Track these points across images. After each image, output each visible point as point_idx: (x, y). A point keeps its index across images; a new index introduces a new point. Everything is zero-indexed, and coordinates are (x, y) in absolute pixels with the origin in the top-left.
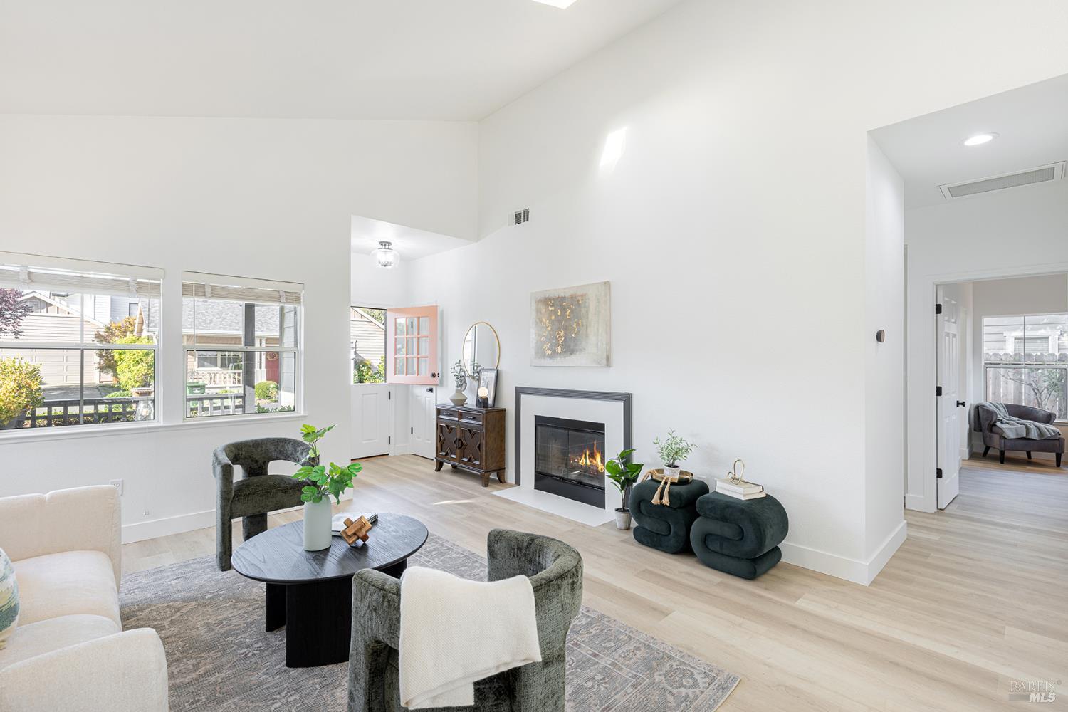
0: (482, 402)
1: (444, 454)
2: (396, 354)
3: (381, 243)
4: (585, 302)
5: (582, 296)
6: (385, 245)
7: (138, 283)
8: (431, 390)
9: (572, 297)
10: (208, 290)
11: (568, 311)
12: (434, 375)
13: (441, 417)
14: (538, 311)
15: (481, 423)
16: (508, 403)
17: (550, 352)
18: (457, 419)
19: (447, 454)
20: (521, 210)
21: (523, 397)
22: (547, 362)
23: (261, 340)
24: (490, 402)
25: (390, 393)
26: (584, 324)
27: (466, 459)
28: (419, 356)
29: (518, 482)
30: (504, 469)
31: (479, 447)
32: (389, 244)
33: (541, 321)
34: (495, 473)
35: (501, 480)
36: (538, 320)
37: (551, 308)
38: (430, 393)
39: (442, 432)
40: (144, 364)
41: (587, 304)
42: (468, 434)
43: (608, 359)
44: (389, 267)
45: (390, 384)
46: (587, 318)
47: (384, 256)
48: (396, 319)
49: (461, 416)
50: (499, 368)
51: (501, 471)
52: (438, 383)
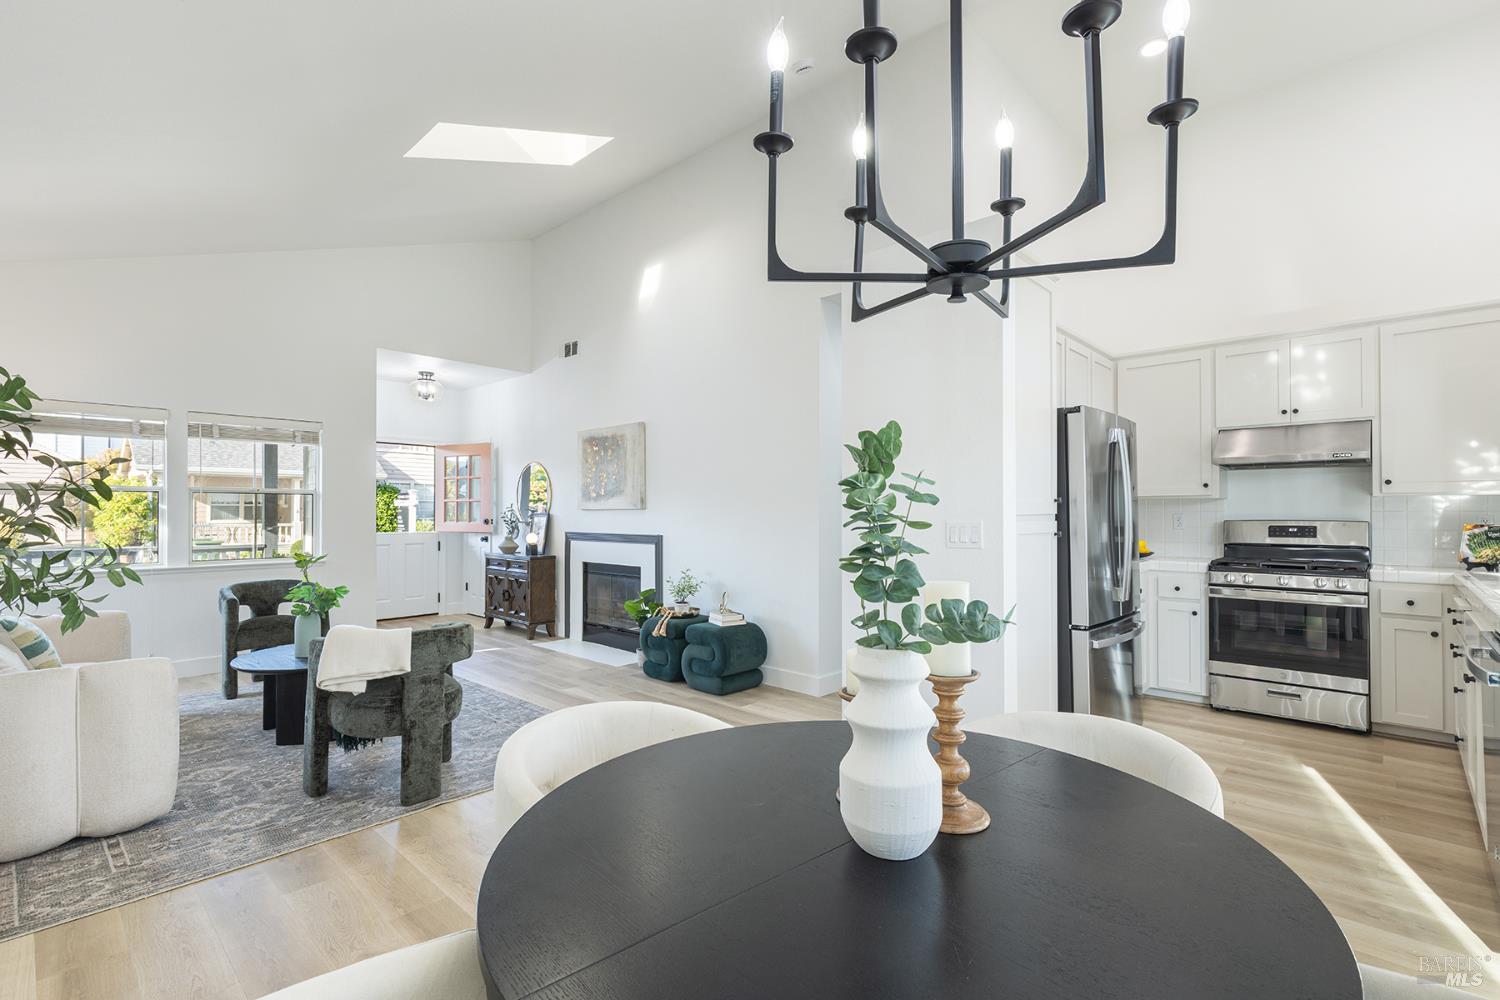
0: (532, 549)
1: (492, 608)
2: (446, 498)
3: (422, 374)
4: (623, 442)
5: (620, 436)
6: (427, 375)
7: (142, 424)
8: (485, 539)
10: (216, 431)
12: (486, 522)
13: (490, 567)
14: (583, 451)
15: (526, 572)
16: (558, 550)
17: (593, 495)
18: (505, 569)
19: (495, 608)
20: (571, 341)
21: (573, 543)
22: (591, 504)
24: (540, 549)
27: (513, 612)
28: (472, 500)
29: (567, 635)
30: (554, 621)
31: (525, 598)
32: (431, 374)
33: (586, 462)
34: (545, 626)
35: (551, 634)
36: (583, 461)
38: (484, 542)
39: (491, 584)
40: (133, 515)
41: (625, 444)
42: (515, 585)
43: (643, 501)
44: (430, 400)
45: (440, 533)
47: (422, 388)
48: (446, 459)
49: (509, 564)
50: (551, 513)
51: (550, 623)
52: (492, 530)
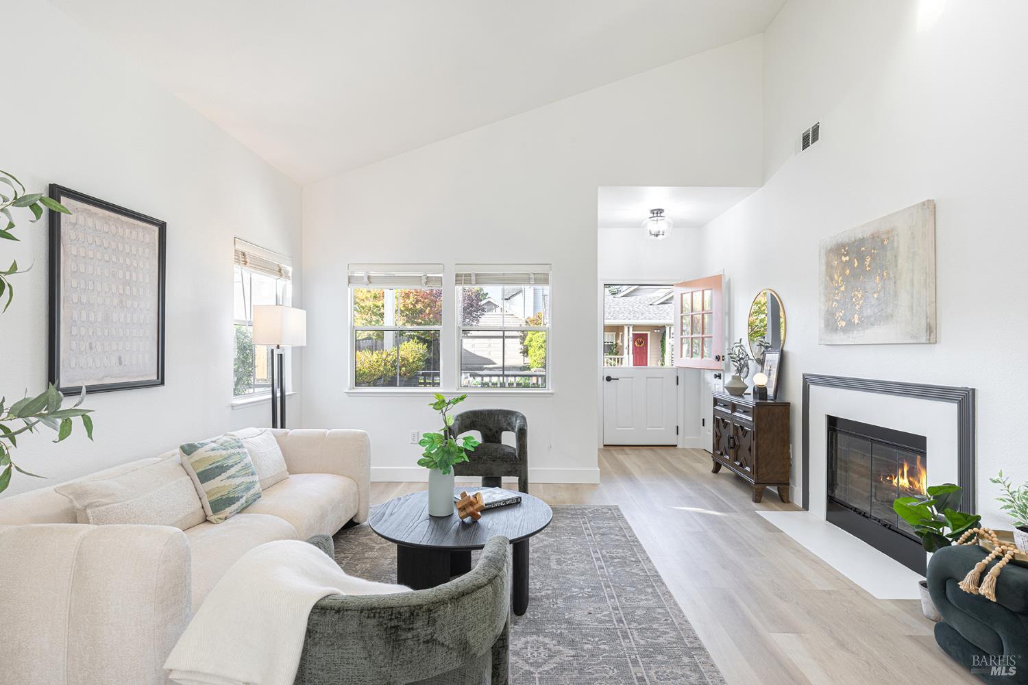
0: (761, 392)
1: (719, 453)
2: (682, 334)
3: (652, 211)
4: (893, 241)
5: (888, 232)
6: (658, 212)
7: (428, 277)
8: (719, 376)
9: (873, 237)
10: (473, 278)
11: (868, 259)
12: (718, 358)
13: (717, 408)
14: (829, 265)
15: (750, 419)
16: (794, 396)
17: (843, 324)
18: (729, 412)
19: (722, 454)
20: (808, 127)
21: (813, 389)
22: (839, 338)
23: (629, 328)
24: (770, 392)
25: (677, 377)
26: (892, 276)
27: (738, 463)
28: (703, 336)
29: (806, 506)
30: (788, 484)
31: (750, 450)
32: (662, 210)
33: (832, 279)
34: (776, 487)
35: (783, 499)
36: (828, 278)
37: (844, 259)
38: (718, 379)
39: (718, 426)
41: (895, 244)
42: (740, 433)
43: (931, 330)
44: (660, 237)
45: (677, 368)
46: (896, 266)
47: (654, 226)
48: (682, 295)
49: (734, 407)
50: (784, 349)
51: (784, 485)
52: (723, 368)
